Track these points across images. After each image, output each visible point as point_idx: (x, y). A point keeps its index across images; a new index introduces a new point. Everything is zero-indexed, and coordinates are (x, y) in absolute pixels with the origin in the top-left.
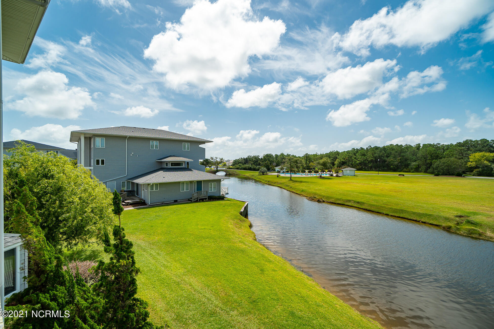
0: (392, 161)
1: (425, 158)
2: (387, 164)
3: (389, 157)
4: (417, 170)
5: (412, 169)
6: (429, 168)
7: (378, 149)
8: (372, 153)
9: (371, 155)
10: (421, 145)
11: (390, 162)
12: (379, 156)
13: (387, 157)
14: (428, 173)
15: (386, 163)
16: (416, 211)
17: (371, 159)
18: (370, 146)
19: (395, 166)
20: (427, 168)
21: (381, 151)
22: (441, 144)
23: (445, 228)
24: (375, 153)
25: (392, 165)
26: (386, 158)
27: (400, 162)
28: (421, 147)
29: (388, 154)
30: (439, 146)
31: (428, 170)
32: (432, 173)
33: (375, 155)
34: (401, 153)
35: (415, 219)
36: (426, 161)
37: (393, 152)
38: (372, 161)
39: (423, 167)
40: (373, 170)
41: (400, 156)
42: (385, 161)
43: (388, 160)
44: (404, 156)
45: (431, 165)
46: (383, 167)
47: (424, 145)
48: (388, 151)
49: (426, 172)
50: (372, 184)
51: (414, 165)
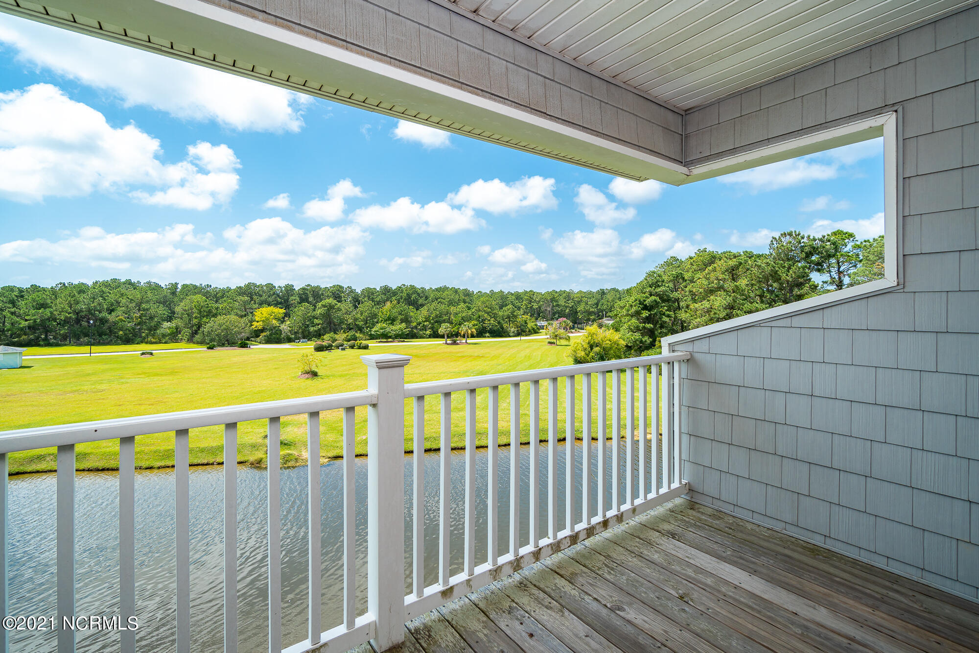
0: (122, 320)
1: (188, 315)
2: (109, 328)
3: (113, 310)
4: (174, 337)
5: (164, 336)
6: (196, 333)
7: (84, 292)
8: (70, 302)
9: (67, 308)
10: (179, 286)
11: (115, 323)
12: (89, 310)
13: (110, 311)
14: (194, 343)
15: (107, 325)
16: (207, 445)
17: (66, 317)
18: (61, 284)
19: (130, 331)
20: (193, 333)
21: (94, 298)
22: (212, 287)
23: (253, 464)
24: (78, 303)
25: (121, 329)
26: (104, 314)
27: (139, 324)
28: (178, 290)
29: (112, 305)
30: (208, 289)
31: (194, 336)
32: (201, 343)
33: (78, 307)
34: (141, 303)
35: (205, 462)
36: (190, 320)
37: (123, 301)
38: (67, 321)
39: (187, 332)
40: (70, 344)
41: (139, 310)
42: (103, 321)
43: (112, 318)
44: (147, 310)
45: (199, 328)
46: (100, 335)
47: (185, 286)
48: (112, 298)
49: (190, 340)
50: (87, 391)
51: (170, 328)
